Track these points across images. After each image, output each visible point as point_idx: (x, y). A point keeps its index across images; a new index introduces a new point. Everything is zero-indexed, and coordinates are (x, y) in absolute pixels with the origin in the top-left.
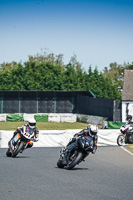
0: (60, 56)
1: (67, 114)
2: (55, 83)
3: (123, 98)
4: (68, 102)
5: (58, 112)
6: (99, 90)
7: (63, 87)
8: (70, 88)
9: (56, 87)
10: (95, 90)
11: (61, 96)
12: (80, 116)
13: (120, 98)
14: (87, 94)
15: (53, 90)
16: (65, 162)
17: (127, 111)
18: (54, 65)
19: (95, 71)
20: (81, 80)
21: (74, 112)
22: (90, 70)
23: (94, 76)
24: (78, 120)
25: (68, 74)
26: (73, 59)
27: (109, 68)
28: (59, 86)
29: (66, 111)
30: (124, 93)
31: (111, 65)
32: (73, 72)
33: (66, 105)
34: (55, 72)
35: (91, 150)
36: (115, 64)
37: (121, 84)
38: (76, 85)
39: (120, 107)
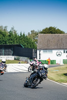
0: (5, 27)
1: (10, 56)
2: (3, 41)
3: (38, 48)
4: (10, 50)
5: (5, 55)
6: (26, 44)
7: (7, 43)
8: (11, 43)
9: (4, 42)
10: (23, 44)
11: (7, 47)
12: (16, 57)
13: (36, 48)
14: (19, 46)
15: (2, 44)
16: (30, 84)
17: (40, 54)
18: (3, 31)
19: (24, 34)
20: (17, 39)
21: (13, 55)
22: (21, 34)
23: (23, 37)
24: (15, 59)
25: (10, 36)
26: (13, 28)
27: (31, 33)
28: (6, 42)
29: (9, 55)
30: (38, 45)
31: (32, 31)
32: (12, 35)
33: (9, 52)
34: (3, 35)
35: (45, 78)
36: (34, 31)
37: (36, 41)
38: (14, 41)
39: (36, 53)
